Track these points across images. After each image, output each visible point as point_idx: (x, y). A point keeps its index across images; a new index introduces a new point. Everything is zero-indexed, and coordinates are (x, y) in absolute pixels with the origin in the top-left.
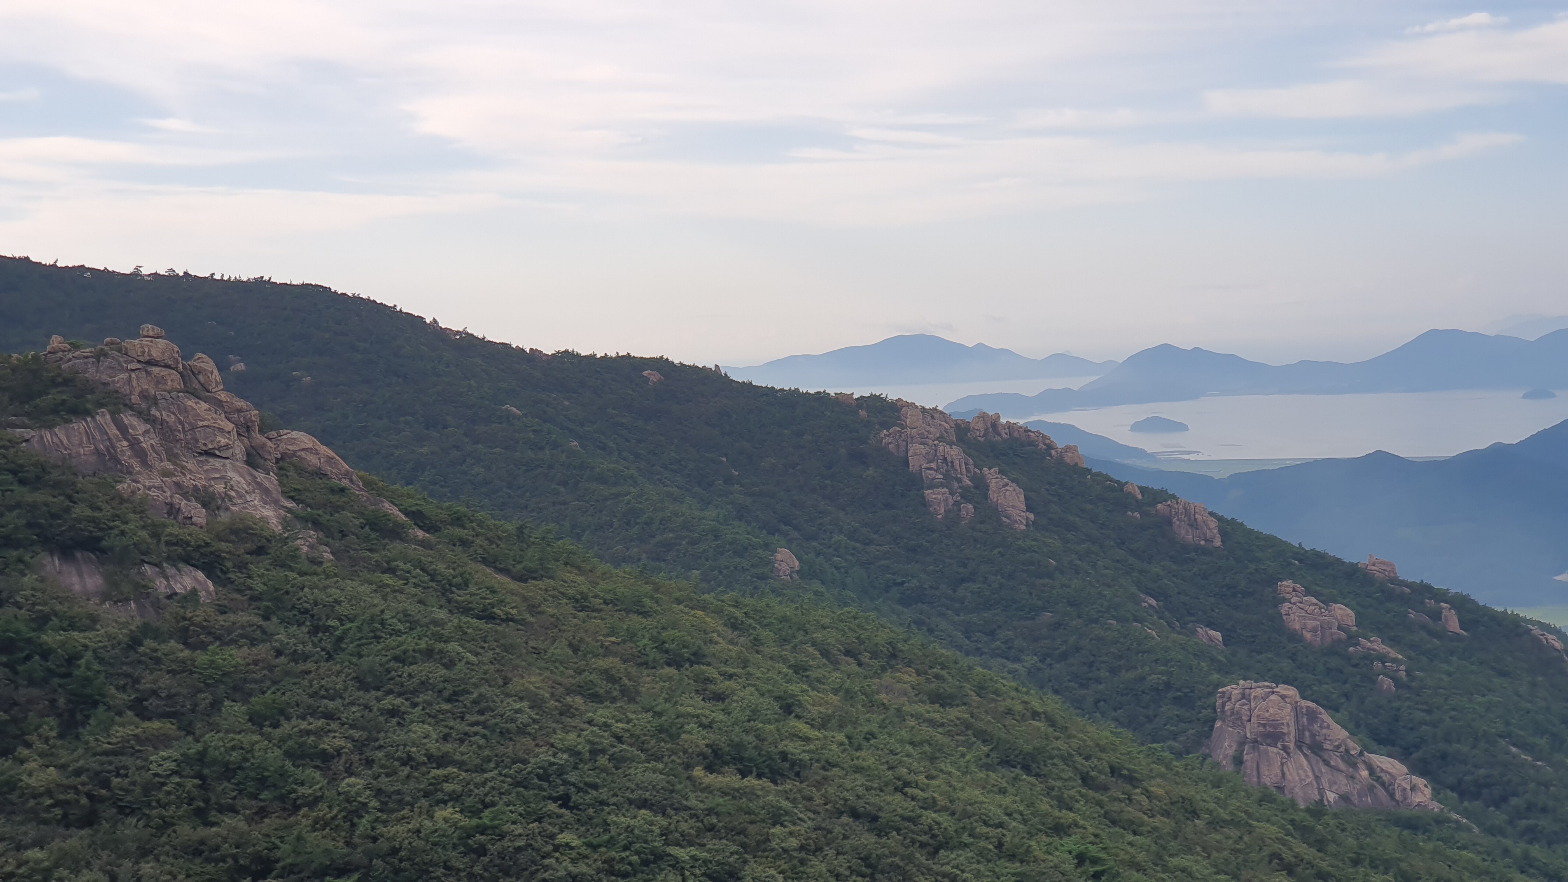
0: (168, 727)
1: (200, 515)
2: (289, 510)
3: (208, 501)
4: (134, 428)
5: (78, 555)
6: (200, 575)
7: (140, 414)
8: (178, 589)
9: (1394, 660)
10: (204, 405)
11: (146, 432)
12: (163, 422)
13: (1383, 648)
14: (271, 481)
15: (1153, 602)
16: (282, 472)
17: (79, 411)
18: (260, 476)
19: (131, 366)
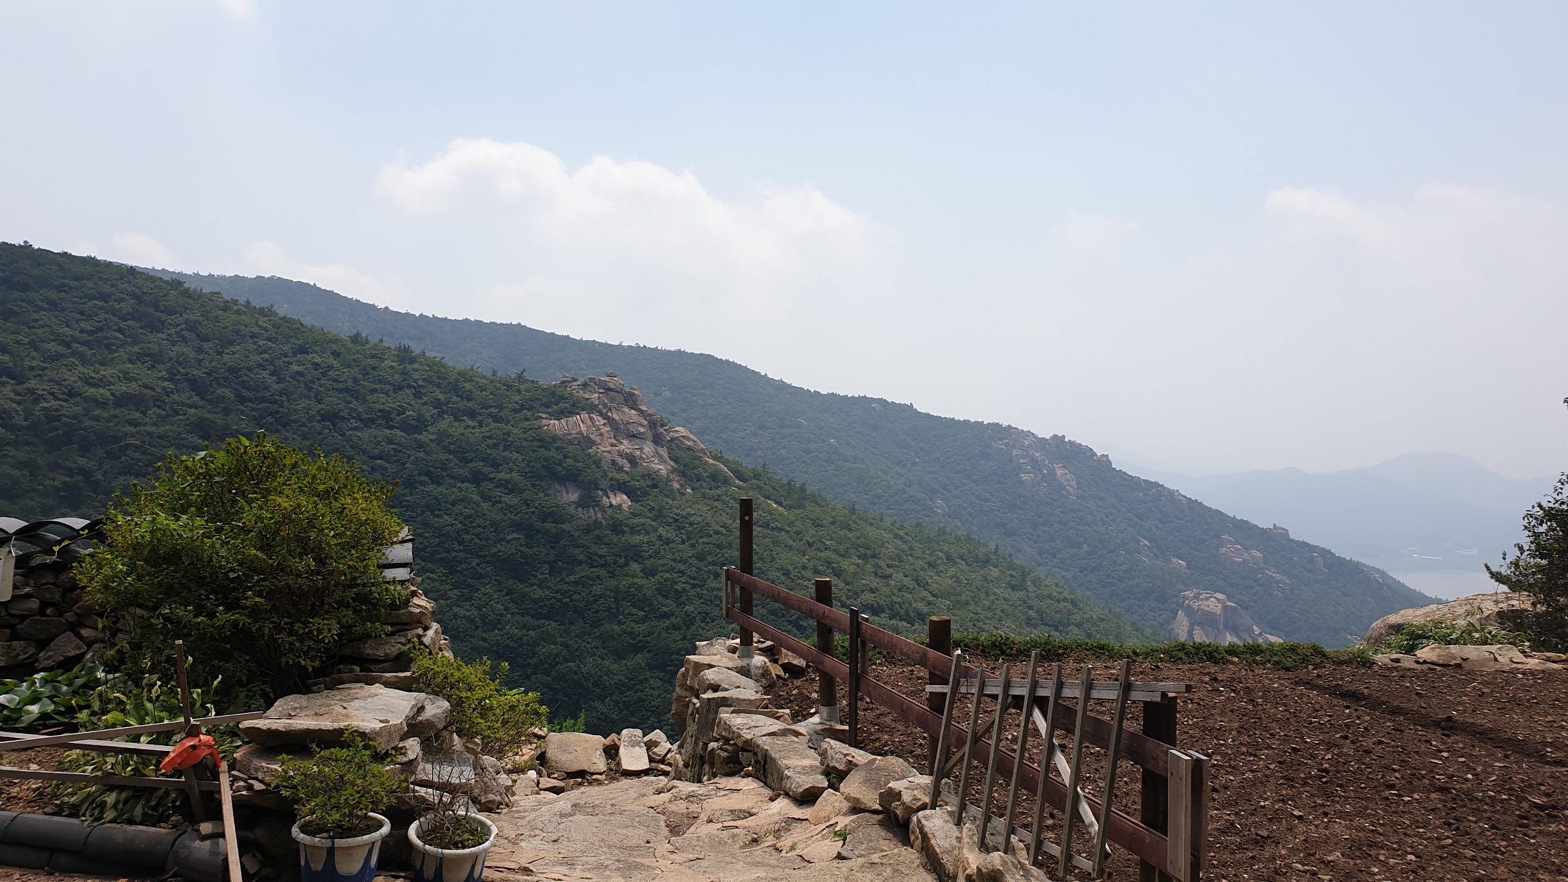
0: (603, 572)
1: (627, 467)
2: (672, 466)
3: (632, 460)
4: (599, 421)
5: (567, 483)
6: (625, 497)
7: (601, 414)
8: (614, 502)
9: (1285, 584)
10: (634, 412)
11: (604, 425)
12: (613, 419)
13: (1278, 577)
14: (664, 452)
15: (1146, 542)
16: (670, 449)
17: (572, 413)
18: (660, 450)
19: (601, 391)
